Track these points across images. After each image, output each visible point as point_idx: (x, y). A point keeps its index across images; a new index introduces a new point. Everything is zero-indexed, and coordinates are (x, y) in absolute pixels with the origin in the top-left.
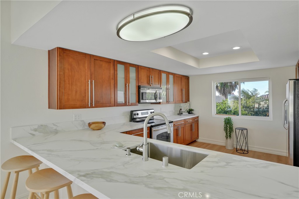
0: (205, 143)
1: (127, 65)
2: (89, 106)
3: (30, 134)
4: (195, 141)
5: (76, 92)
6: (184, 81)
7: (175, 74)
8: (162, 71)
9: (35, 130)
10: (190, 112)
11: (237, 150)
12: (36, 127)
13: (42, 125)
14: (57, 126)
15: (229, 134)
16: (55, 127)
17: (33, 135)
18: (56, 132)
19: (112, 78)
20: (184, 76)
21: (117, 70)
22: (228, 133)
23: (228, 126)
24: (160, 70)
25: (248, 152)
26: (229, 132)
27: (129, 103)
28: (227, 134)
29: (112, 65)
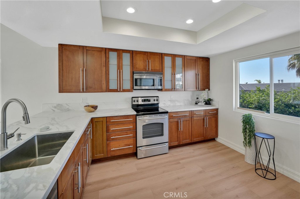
0: (223, 145)
1: (120, 52)
2: (81, 91)
3: (52, 110)
4: (213, 140)
5: (72, 79)
6: (200, 63)
7: (184, 56)
8: (165, 54)
9: (55, 107)
10: (208, 102)
11: (256, 170)
12: (55, 105)
13: (59, 104)
14: (69, 106)
15: (249, 139)
16: (67, 107)
17: (54, 111)
18: (68, 110)
19: (104, 66)
20: (200, 58)
21: (108, 58)
22: (247, 138)
23: (248, 128)
24: (162, 53)
25: (275, 176)
26: (248, 136)
27: (120, 88)
28: (245, 139)
29: (103, 53)
